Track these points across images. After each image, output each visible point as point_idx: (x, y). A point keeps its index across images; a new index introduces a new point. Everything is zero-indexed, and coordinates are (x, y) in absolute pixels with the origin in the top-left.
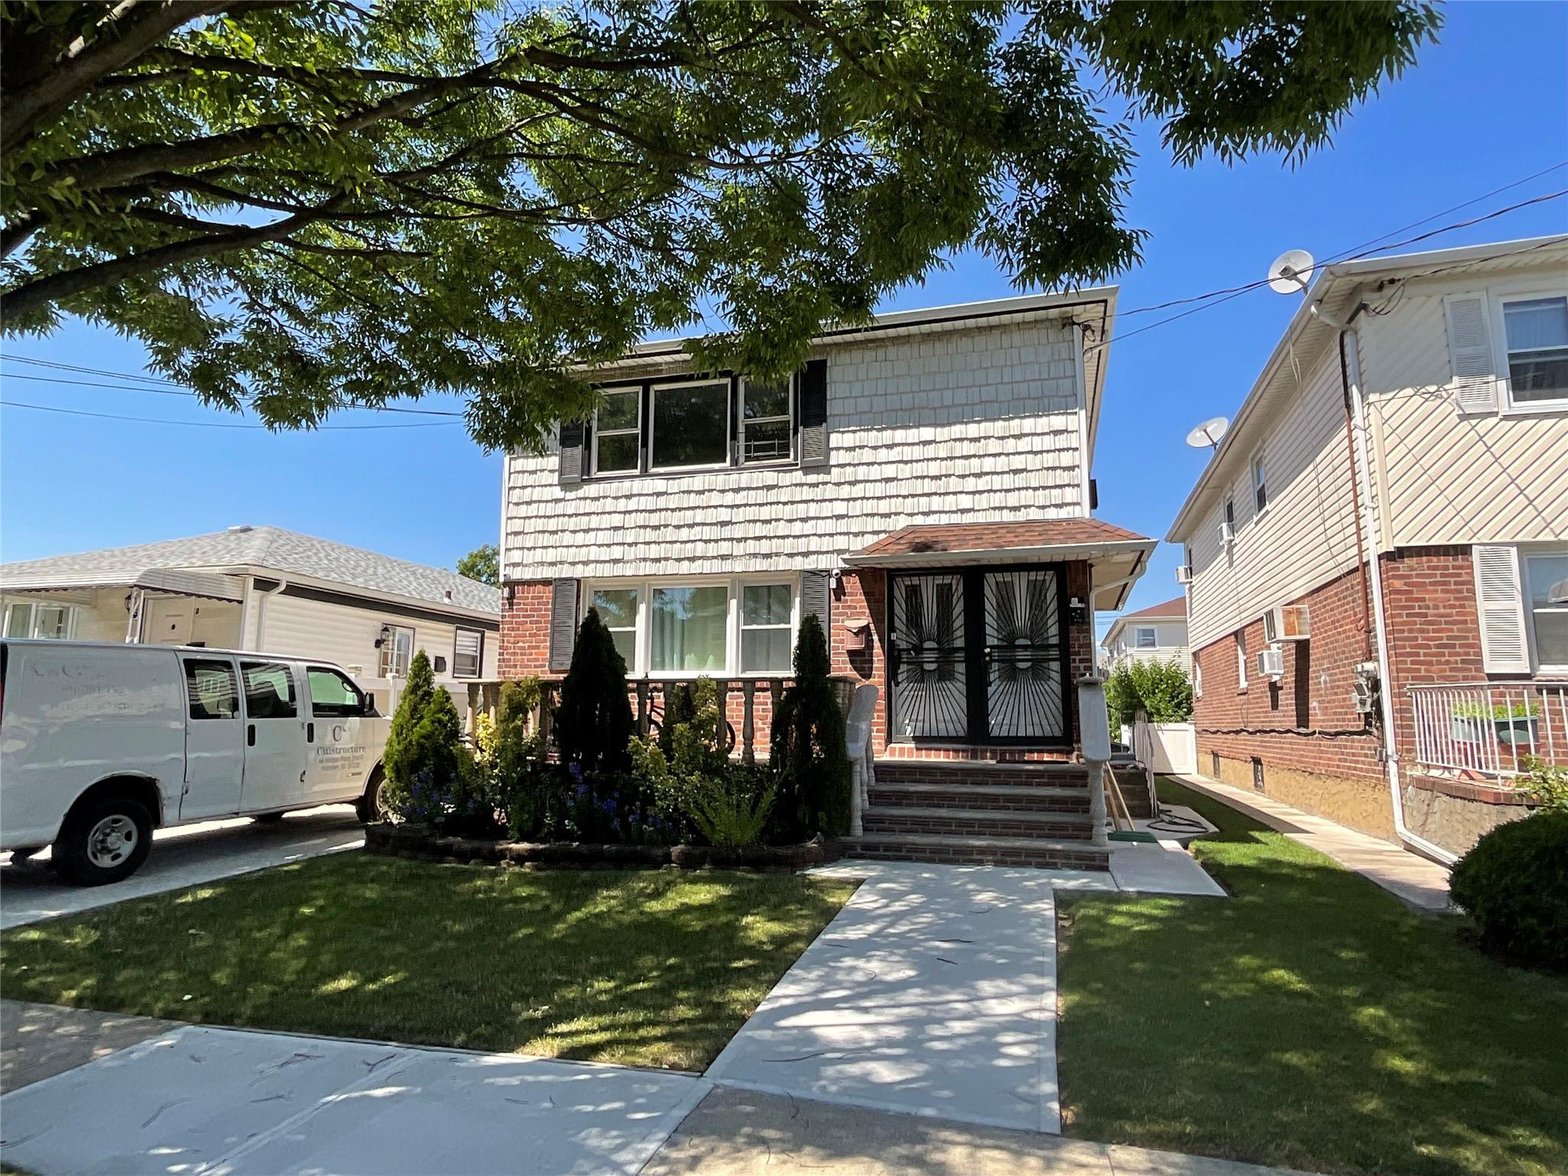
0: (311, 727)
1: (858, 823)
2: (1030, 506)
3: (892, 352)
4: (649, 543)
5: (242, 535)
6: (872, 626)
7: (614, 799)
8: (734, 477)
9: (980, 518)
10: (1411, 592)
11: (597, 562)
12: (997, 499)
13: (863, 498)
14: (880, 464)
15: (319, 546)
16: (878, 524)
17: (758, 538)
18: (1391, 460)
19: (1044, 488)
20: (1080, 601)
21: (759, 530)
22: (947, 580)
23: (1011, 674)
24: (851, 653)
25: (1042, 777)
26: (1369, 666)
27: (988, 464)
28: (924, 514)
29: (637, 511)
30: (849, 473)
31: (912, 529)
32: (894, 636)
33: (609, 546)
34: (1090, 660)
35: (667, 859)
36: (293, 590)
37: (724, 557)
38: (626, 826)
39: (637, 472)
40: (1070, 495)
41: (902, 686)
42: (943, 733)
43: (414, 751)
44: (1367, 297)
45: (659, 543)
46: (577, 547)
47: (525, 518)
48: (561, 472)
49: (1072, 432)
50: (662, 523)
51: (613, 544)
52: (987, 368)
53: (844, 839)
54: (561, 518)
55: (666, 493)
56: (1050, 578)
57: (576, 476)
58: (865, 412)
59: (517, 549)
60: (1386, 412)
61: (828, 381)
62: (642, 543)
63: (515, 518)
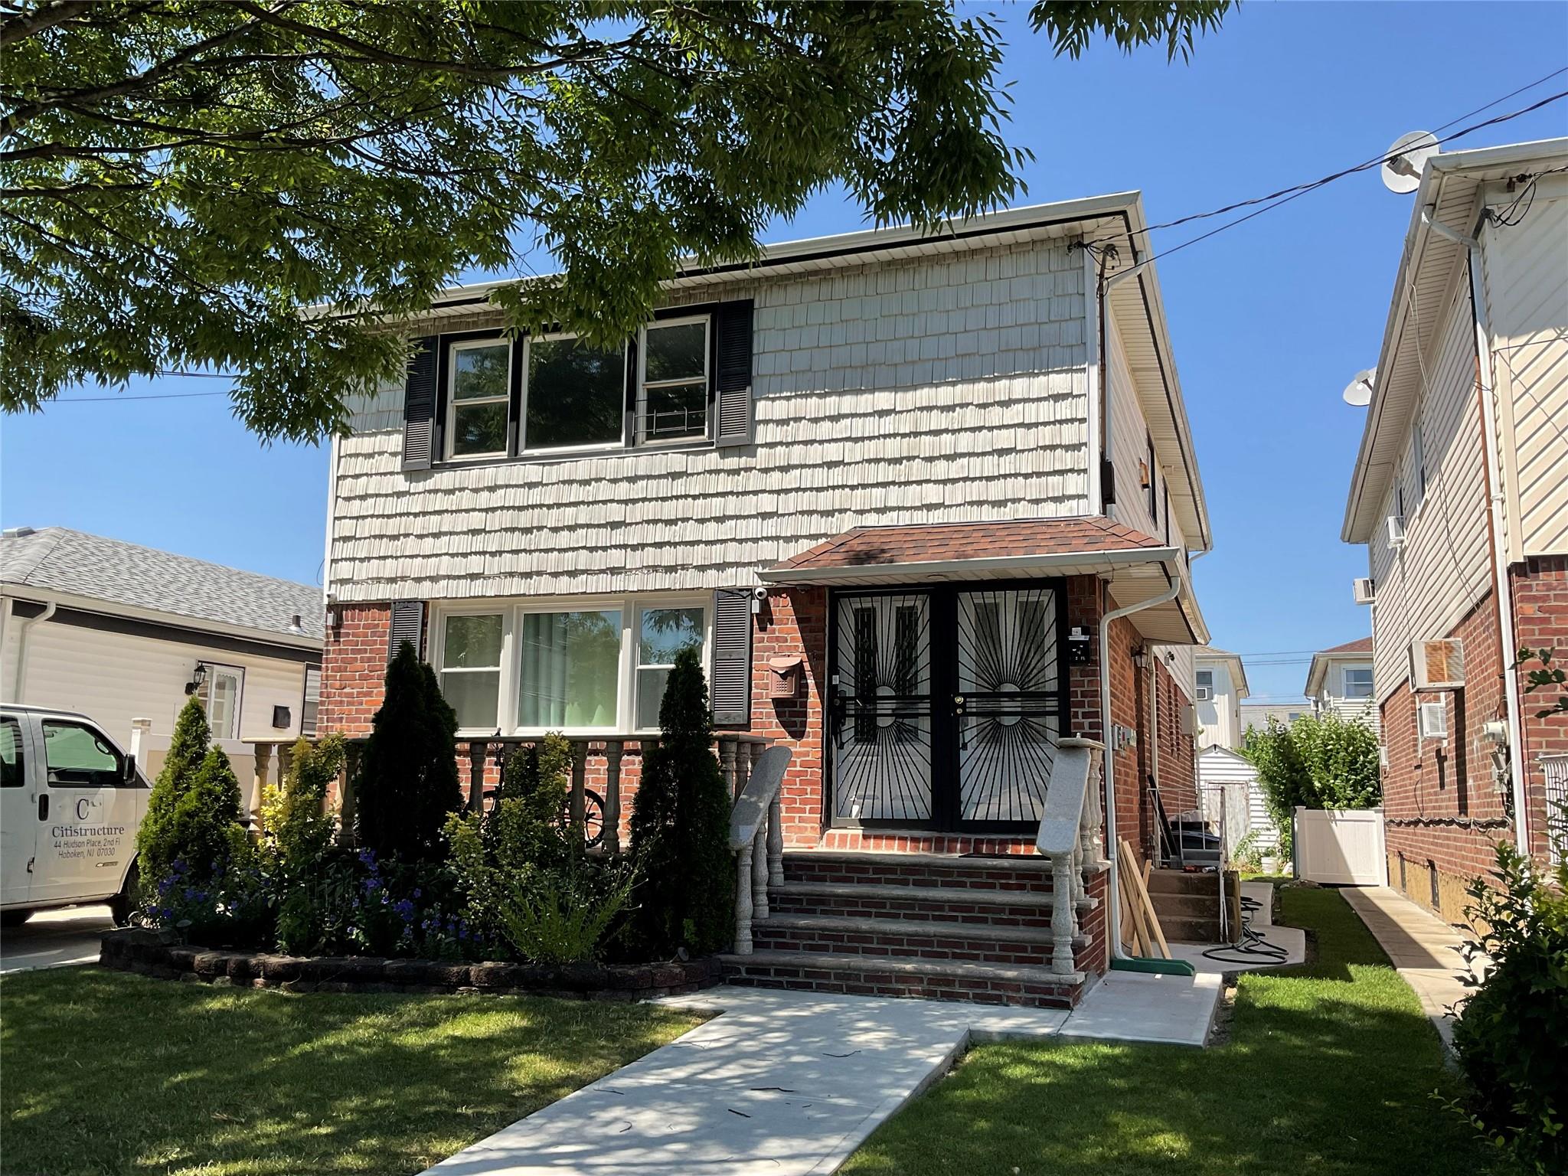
0: (44, 800)
1: (745, 935)
2: (1019, 500)
3: (840, 287)
4: (517, 552)
5: (20, 540)
6: (807, 666)
7: (411, 898)
8: (630, 460)
9: (954, 516)
10: (1547, 621)
11: (449, 577)
12: (975, 491)
13: (797, 490)
14: (821, 442)
15: (124, 554)
16: (818, 525)
17: (659, 545)
18: (1522, 432)
19: (1039, 474)
20: (1084, 633)
21: (662, 533)
22: (909, 602)
23: (994, 735)
24: (778, 702)
25: (1008, 876)
26: (1495, 726)
27: (965, 443)
28: (878, 511)
29: (502, 508)
30: (780, 456)
31: (861, 532)
32: (836, 680)
33: (465, 555)
34: (1095, 715)
35: (465, 981)
36: (66, 615)
37: (614, 571)
38: (419, 934)
39: (504, 455)
40: (1073, 484)
41: (848, 748)
42: (900, 815)
43: (172, 835)
44: (1498, 202)
45: (531, 552)
46: (424, 557)
47: (357, 518)
48: (406, 455)
49: (1079, 396)
50: (535, 525)
51: (471, 553)
52: (966, 308)
53: (723, 957)
54: (404, 519)
55: (540, 484)
56: (1046, 599)
57: (424, 461)
58: (803, 371)
59: (346, 559)
60: (1517, 364)
61: (755, 328)
62: (508, 552)
63: (345, 518)
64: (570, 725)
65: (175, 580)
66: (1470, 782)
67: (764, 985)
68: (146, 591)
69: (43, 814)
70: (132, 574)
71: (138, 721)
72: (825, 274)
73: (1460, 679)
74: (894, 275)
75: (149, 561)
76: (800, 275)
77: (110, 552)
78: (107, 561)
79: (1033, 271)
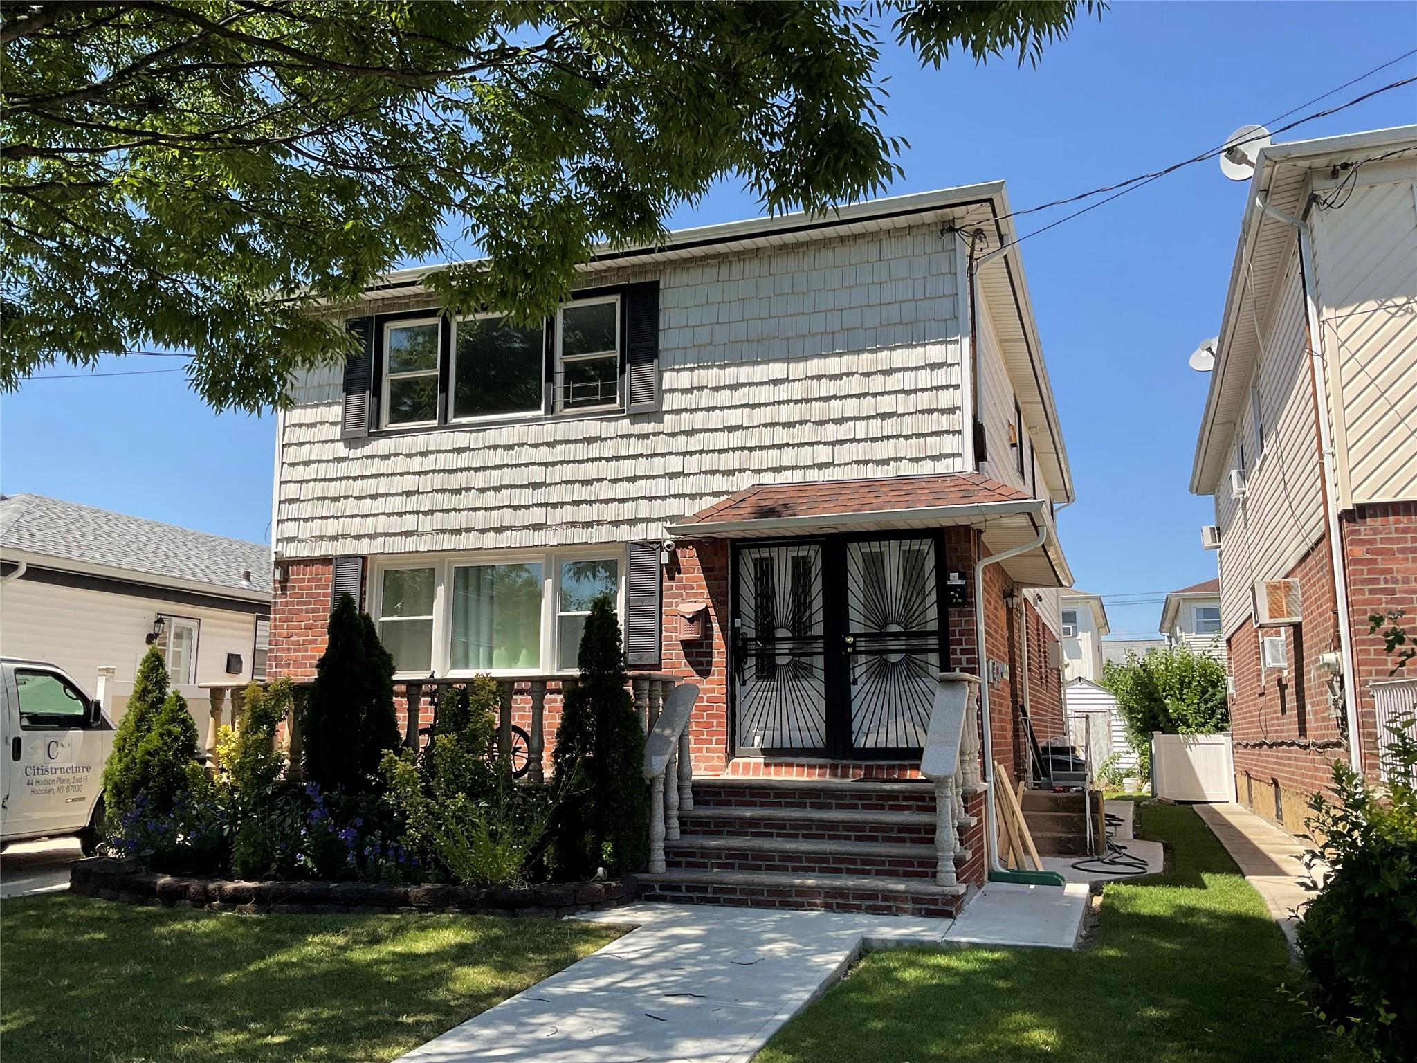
0: (17, 742)
1: (659, 856)
2: (901, 459)
3: (736, 269)
4: (447, 511)
6: (712, 611)
7: (354, 826)
8: (549, 427)
9: (843, 474)
10: (1374, 561)
11: (386, 535)
12: (861, 451)
13: (701, 452)
14: (722, 409)
15: (89, 517)
16: (720, 483)
17: (576, 503)
18: (1348, 393)
19: (918, 436)
20: (960, 578)
21: (579, 492)
22: (803, 552)
23: (881, 671)
24: (686, 644)
26: (1330, 657)
27: (851, 408)
28: (774, 470)
29: (434, 471)
30: (685, 421)
31: (758, 489)
32: (738, 623)
33: (400, 514)
34: (972, 651)
35: (404, 900)
36: (36, 574)
37: (536, 527)
38: (362, 859)
39: (435, 423)
40: (949, 444)
41: (750, 684)
42: (797, 744)
43: (135, 772)
44: (1323, 187)
45: (460, 510)
46: (363, 516)
47: (301, 482)
48: (345, 424)
49: (952, 365)
50: (463, 486)
51: (406, 513)
52: (850, 287)
53: (640, 876)
54: (344, 482)
55: (468, 449)
56: (926, 548)
57: (363, 429)
58: (705, 345)
59: (291, 520)
60: (1343, 332)
61: (661, 307)
62: (439, 511)
63: (290, 482)
64: (498, 667)
65: (136, 540)
66: (1308, 708)
67: (676, 901)
68: (109, 551)
69: (17, 754)
70: (96, 535)
71: (103, 669)
72: (722, 258)
73: (1297, 616)
74: (785, 258)
75: (112, 524)
76: (702, 258)
77: (75, 515)
78: (73, 523)
79: (910, 253)
